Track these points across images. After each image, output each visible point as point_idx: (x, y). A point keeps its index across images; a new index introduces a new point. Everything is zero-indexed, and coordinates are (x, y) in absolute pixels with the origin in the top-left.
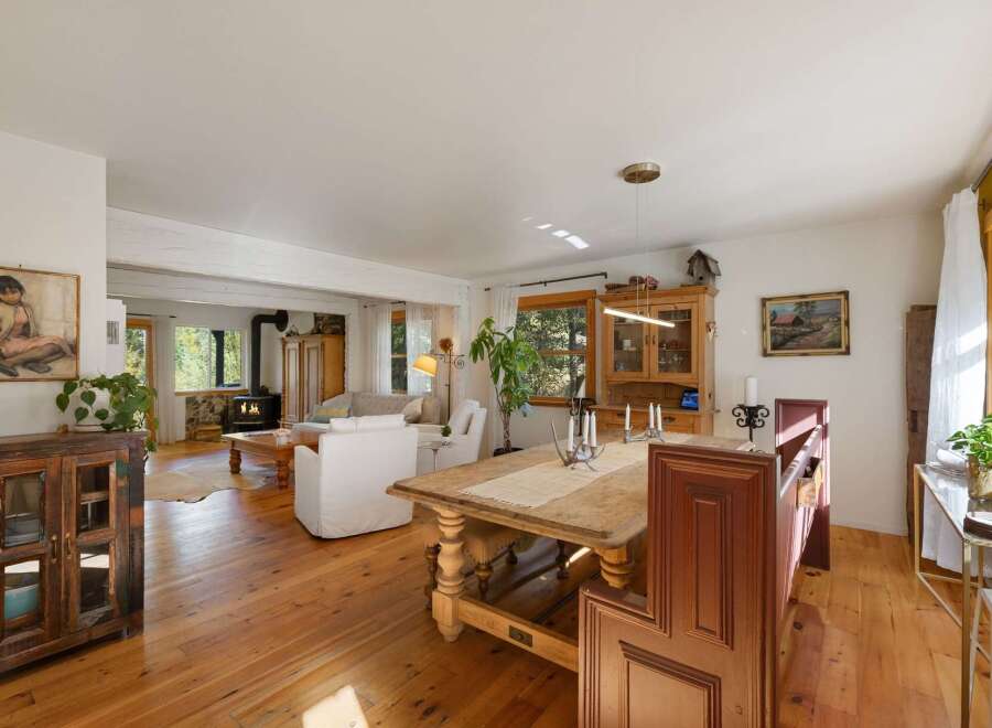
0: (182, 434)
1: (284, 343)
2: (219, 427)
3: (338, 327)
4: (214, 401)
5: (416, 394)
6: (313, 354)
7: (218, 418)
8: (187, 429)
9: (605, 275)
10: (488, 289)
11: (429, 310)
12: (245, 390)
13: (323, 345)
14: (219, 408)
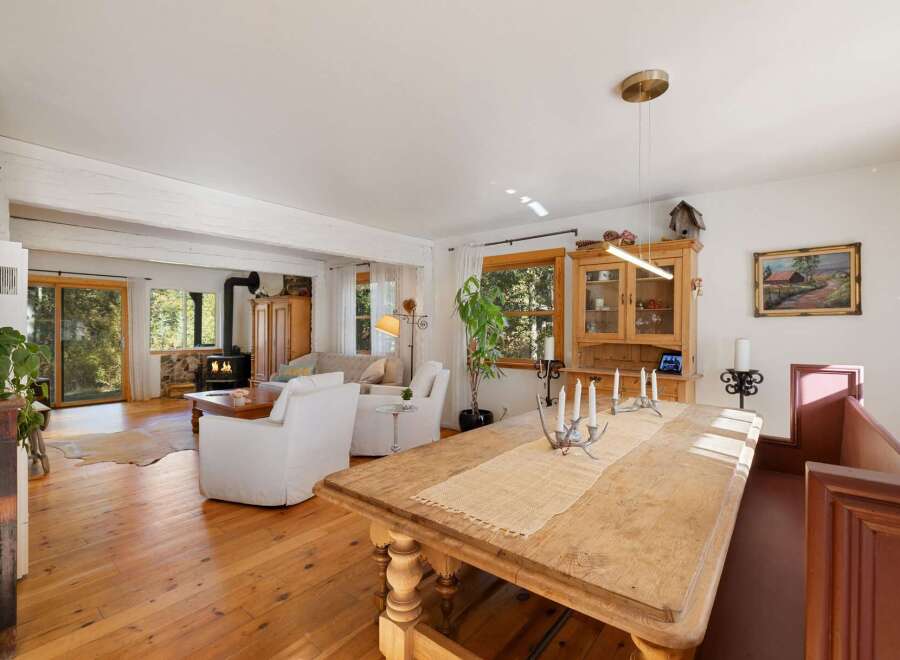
0: (157, 391)
1: (254, 305)
2: (192, 385)
3: (305, 289)
4: (189, 360)
5: (379, 355)
6: (281, 314)
7: (192, 375)
8: (162, 387)
9: (575, 231)
10: (453, 249)
11: (392, 271)
12: (219, 350)
13: (290, 306)
14: (193, 366)
